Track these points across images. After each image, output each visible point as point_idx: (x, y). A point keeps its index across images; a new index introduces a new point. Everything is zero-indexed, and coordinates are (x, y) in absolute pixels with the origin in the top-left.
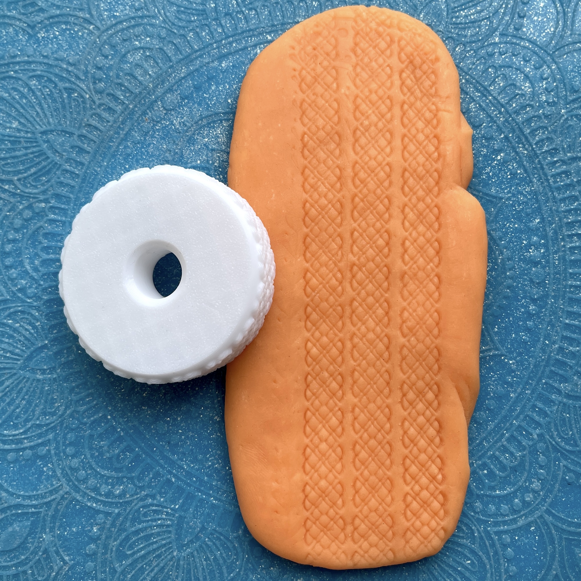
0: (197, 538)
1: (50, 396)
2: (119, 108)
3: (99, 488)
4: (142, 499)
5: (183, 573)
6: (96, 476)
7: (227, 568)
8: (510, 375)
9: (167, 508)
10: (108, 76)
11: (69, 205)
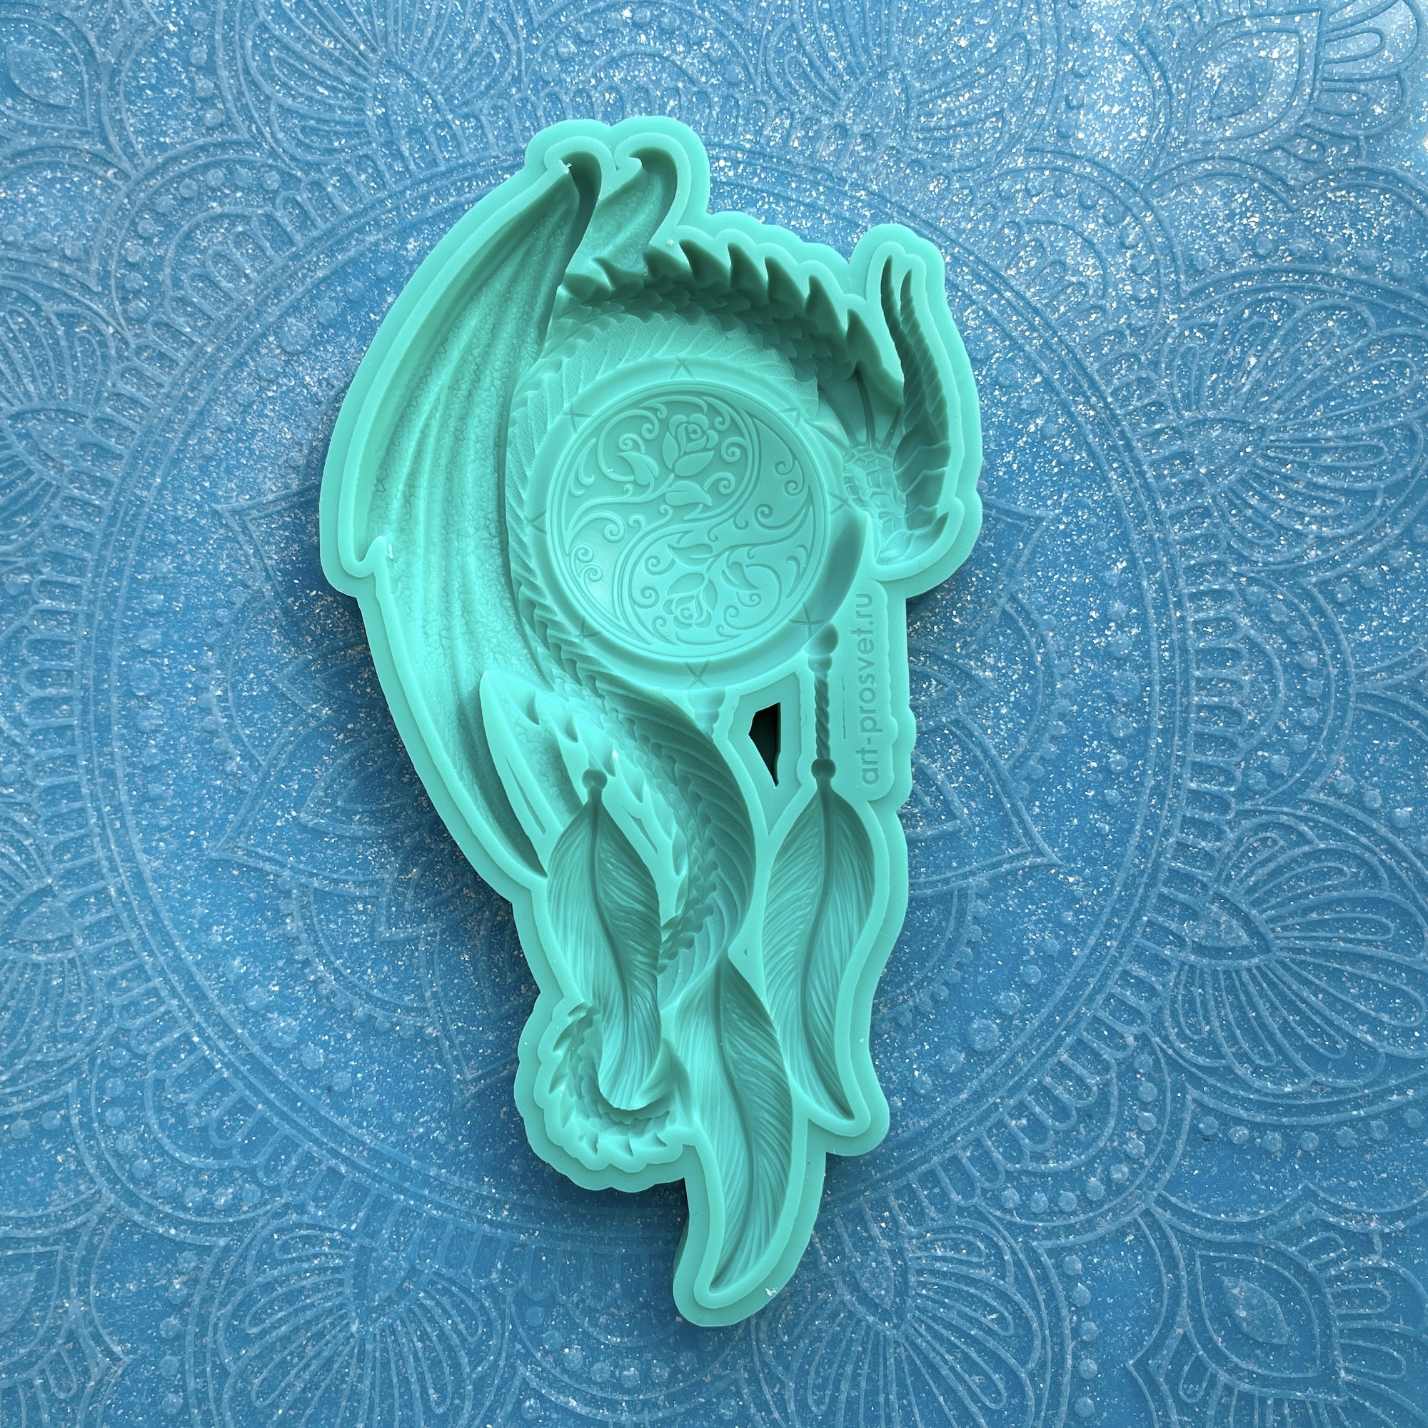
0: (402, 1293)
1: (64, 1000)
2: (183, 356)
3: (181, 1196)
4: (276, 1216)
5: (373, 1369)
6: (173, 1168)
7: (469, 1354)
8: (1070, 908)
9: (333, 1231)
10: (154, 283)
11: (82, 575)
